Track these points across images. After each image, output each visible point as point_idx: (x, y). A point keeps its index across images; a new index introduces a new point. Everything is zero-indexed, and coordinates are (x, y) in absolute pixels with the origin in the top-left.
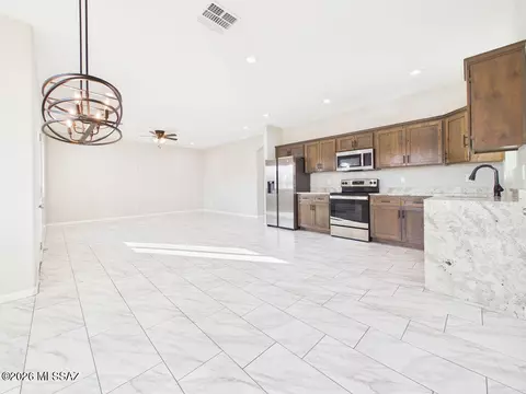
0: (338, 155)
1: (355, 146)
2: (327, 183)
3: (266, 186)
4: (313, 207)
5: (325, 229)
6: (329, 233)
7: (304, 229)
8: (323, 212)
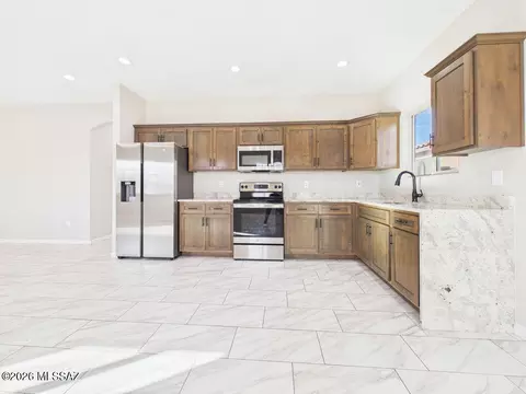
0: (241, 149)
1: (261, 140)
2: (219, 186)
3: (117, 190)
4: (206, 221)
5: (225, 251)
6: (231, 256)
7: (189, 255)
8: (221, 226)
